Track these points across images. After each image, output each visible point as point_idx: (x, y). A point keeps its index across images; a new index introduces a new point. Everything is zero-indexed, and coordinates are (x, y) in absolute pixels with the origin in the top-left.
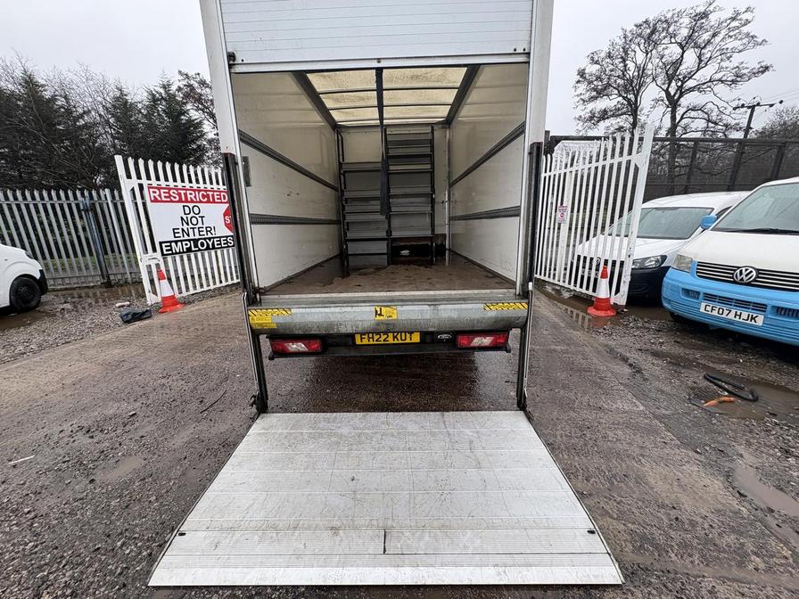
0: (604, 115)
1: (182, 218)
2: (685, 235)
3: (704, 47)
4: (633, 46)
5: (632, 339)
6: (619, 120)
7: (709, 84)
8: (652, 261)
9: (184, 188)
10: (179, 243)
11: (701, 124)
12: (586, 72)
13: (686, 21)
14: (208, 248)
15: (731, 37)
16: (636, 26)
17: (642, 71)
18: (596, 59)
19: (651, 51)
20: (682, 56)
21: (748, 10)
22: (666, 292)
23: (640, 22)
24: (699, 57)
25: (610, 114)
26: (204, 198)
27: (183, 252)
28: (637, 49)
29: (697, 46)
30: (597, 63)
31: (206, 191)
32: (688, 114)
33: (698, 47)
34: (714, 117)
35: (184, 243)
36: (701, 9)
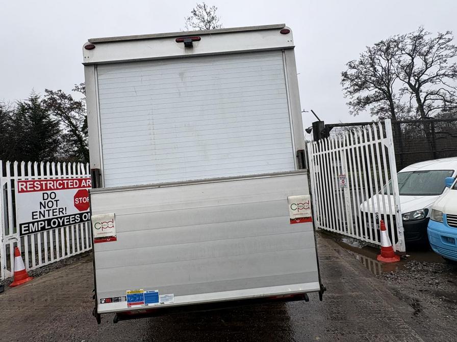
0: (368, 101)
1: (41, 203)
2: (438, 192)
3: (426, 55)
4: (377, 56)
5: (414, 282)
6: (379, 103)
7: (438, 77)
8: (418, 214)
9: (46, 180)
10: (36, 224)
11: (440, 103)
12: (348, 73)
13: (408, 41)
14: (59, 226)
15: (442, 48)
16: (376, 45)
17: (387, 71)
18: (353, 65)
19: (390, 59)
20: (413, 61)
21: (448, 33)
22: (432, 240)
23: (377, 43)
24: (425, 61)
25: (371, 99)
26: (60, 186)
27: (38, 231)
28: (380, 58)
29: (421, 54)
30: (354, 68)
31: (62, 180)
32: (428, 97)
33: (423, 55)
34: (448, 97)
35: (39, 223)
36: (416, 34)
